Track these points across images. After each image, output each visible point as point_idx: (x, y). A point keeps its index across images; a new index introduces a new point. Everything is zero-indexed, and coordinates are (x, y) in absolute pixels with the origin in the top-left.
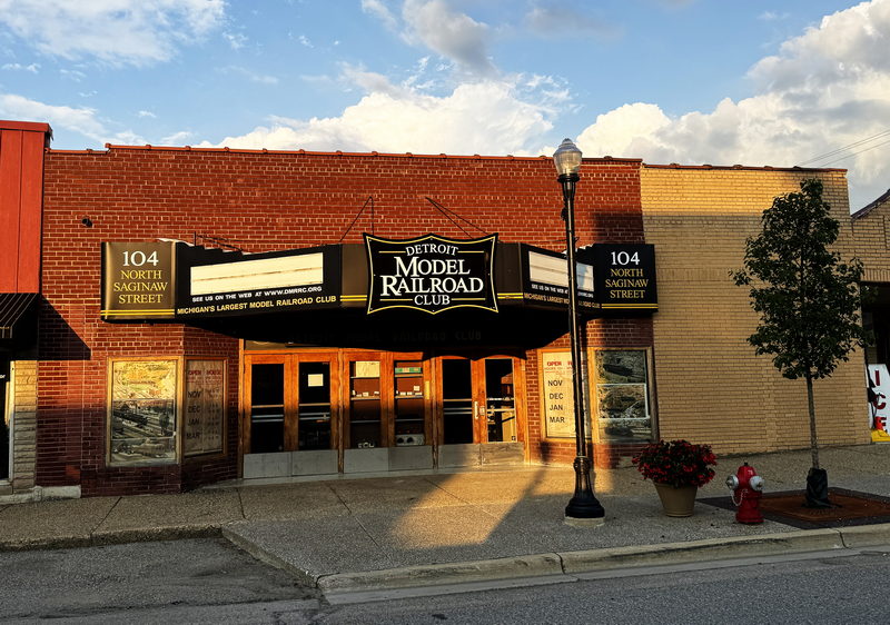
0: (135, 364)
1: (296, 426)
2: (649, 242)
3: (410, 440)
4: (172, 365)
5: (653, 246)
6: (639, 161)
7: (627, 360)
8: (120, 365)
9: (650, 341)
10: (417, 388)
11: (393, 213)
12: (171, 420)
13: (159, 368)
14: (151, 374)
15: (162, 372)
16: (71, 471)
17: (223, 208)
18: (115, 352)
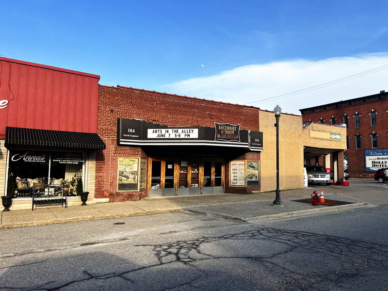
0: (126, 159)
1: (164, 181)
2: (260, 131)
3: (194, 186)
4: (137, 160)
5: (262, 133)
6: (259, 108)
7: (254, 164)
8: (121, 159)
9: (259, 159)
10: (196, 170)
11: (200, 117)
12: (136, 177)
13: (133, 161)
14: (131, 162)
15: (134, 162)
16: (106, 194)
17: (153, 110)
18: (120, 155)
